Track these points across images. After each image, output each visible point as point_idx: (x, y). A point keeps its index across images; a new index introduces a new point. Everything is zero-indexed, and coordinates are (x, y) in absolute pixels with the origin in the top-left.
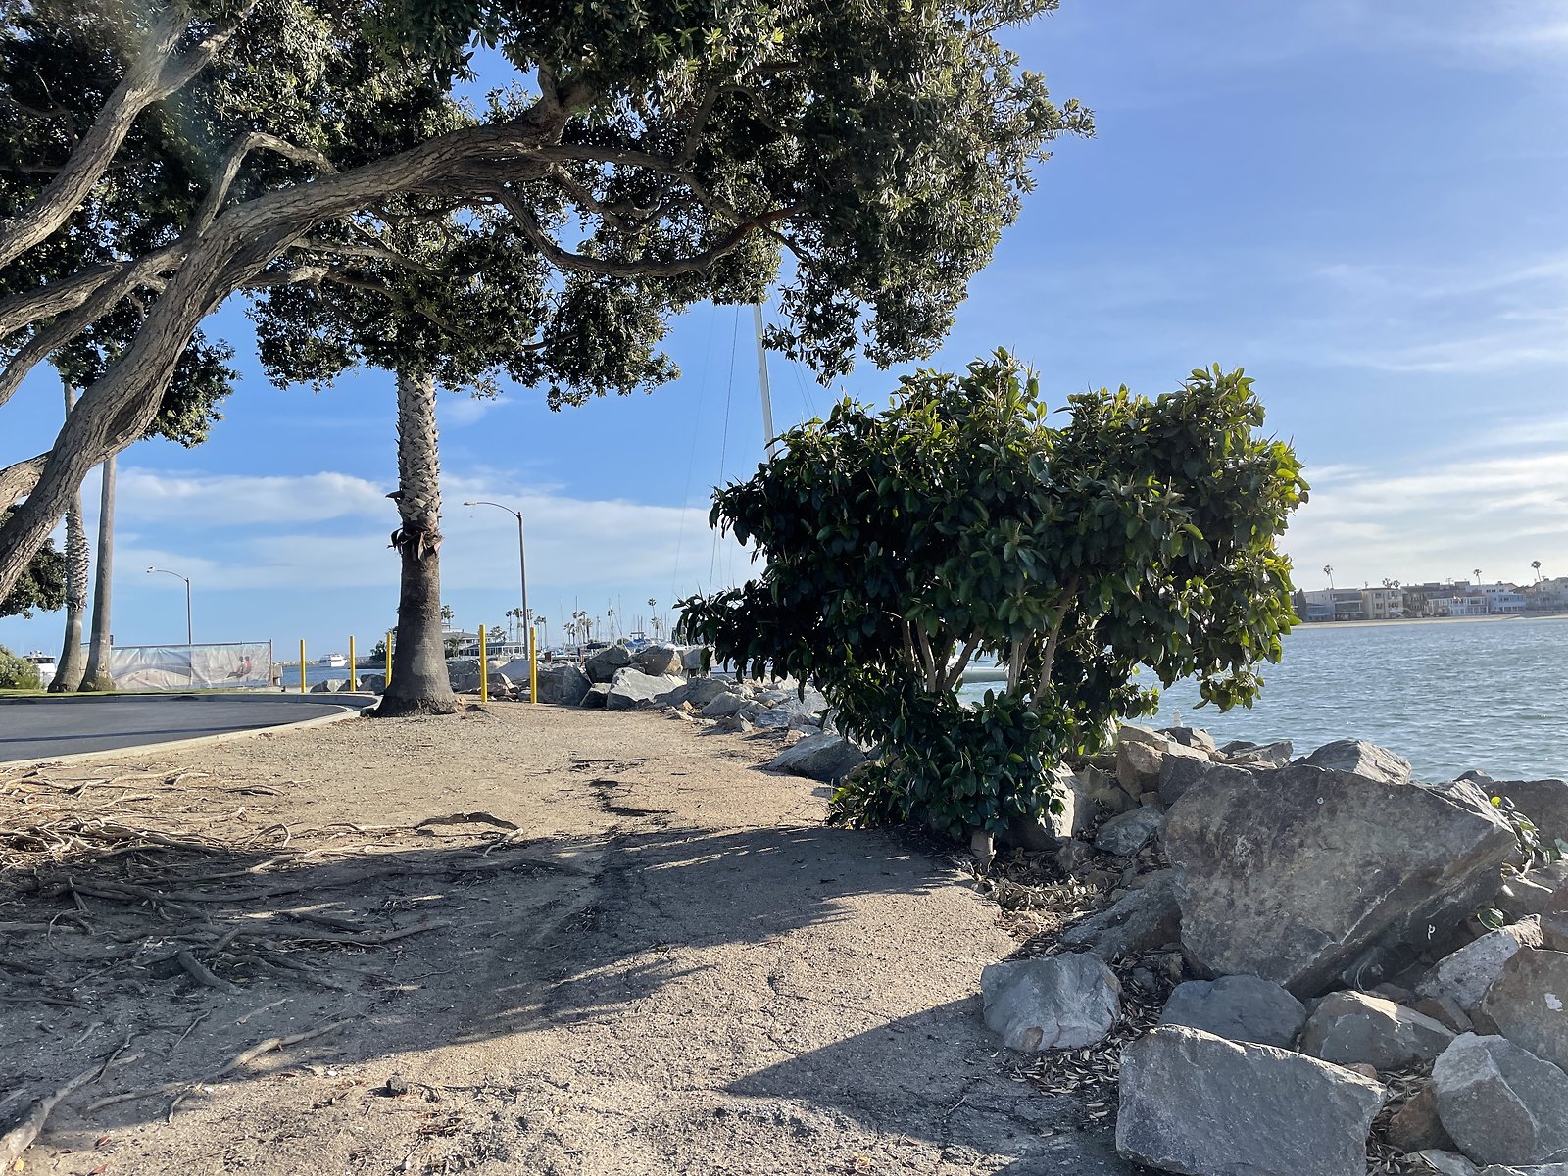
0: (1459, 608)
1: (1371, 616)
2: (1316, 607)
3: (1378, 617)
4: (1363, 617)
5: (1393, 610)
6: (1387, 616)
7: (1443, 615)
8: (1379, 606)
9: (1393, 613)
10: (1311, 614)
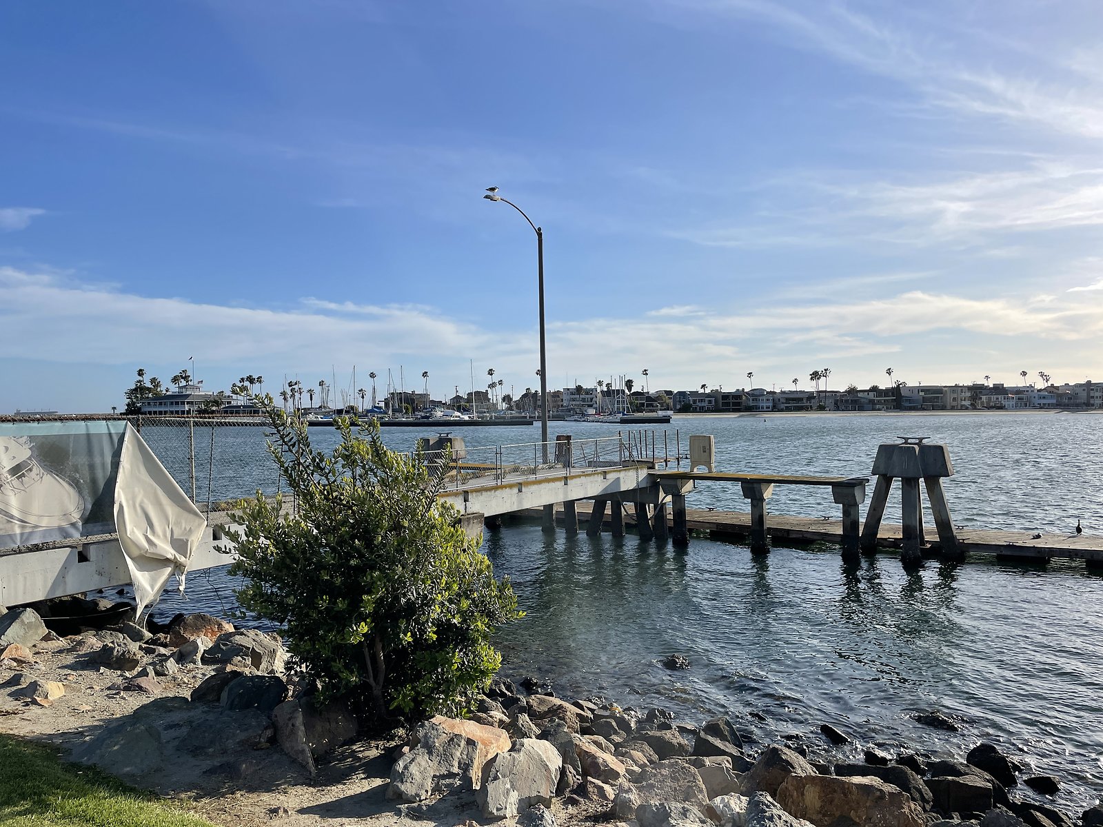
0: (1011, 403)
1: (948, 407)
2: (909, 400)
3: (953, 408)
4: (943, 408)
5: (963, 403)
6: (959, 408)
7: (1001, 408)
8: (954, 399)
9: (962, 406)
10: (907, 404)
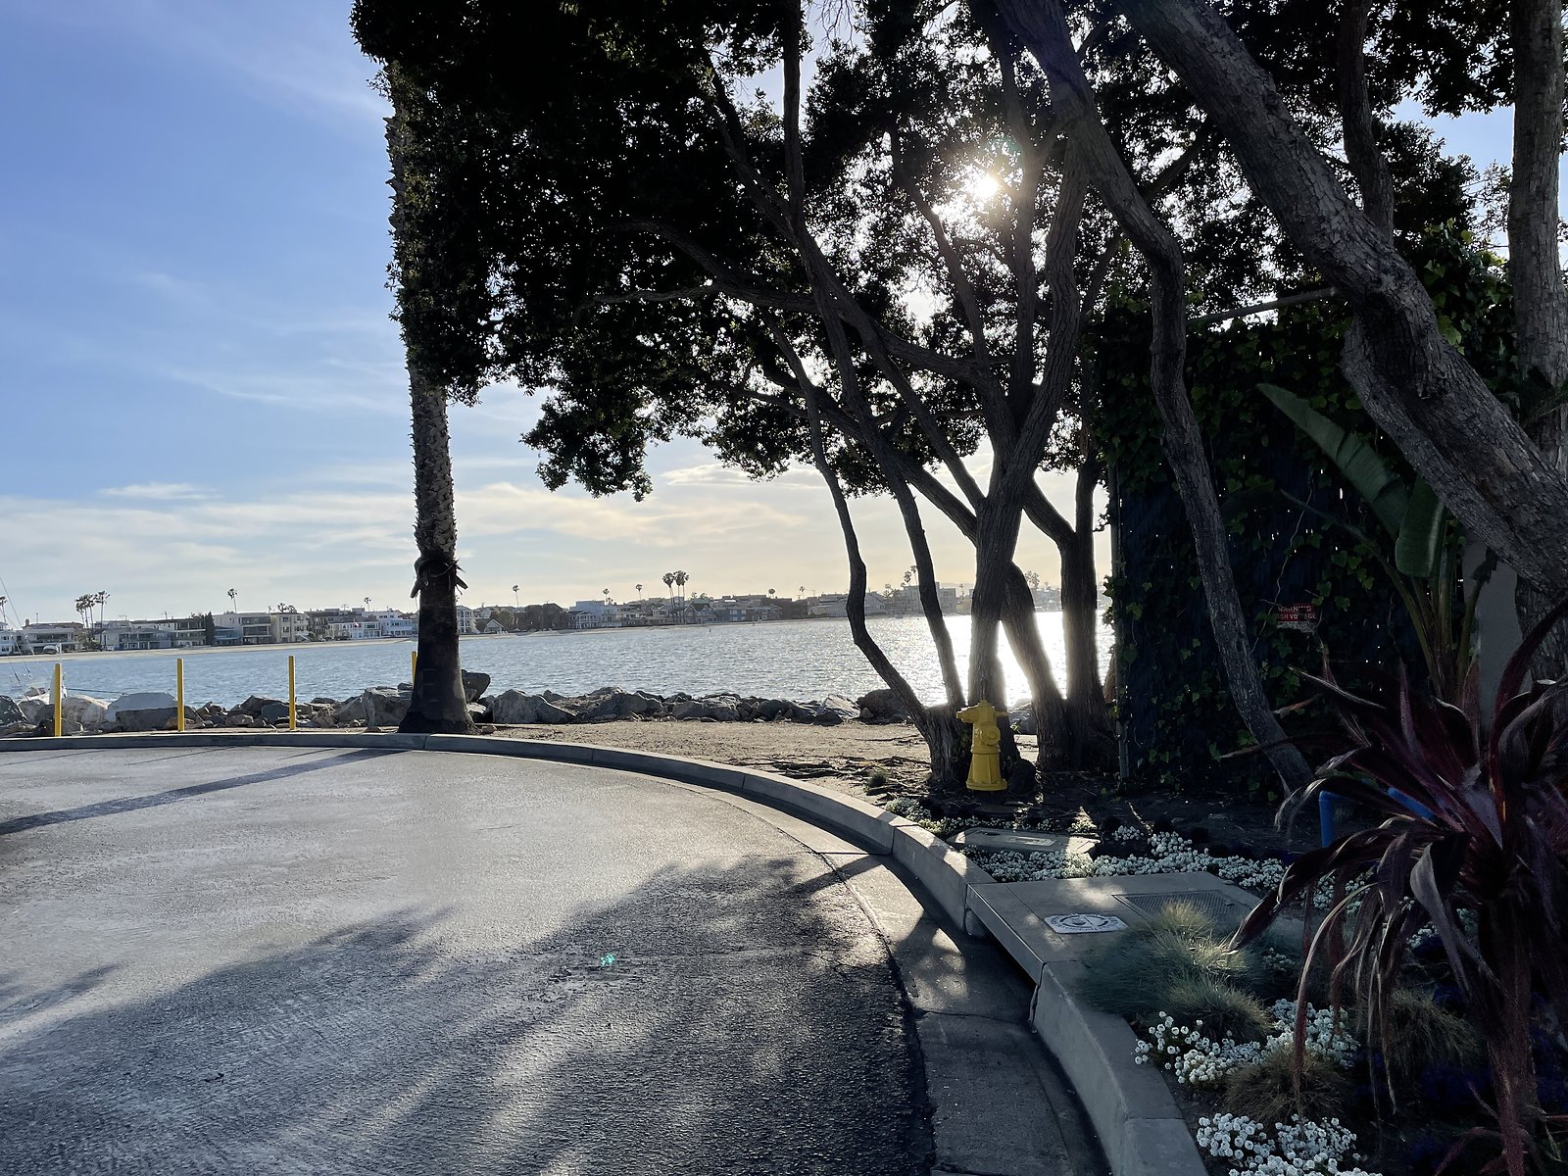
0: (358, 632)
1: (278, 640)
2: (224, 631)
3: (285, 641)
4: (271, 641)
5: (299, 633)
6: (294, 640)
7: (344, 638)
8: (286, 630)
9: (297, 637)
